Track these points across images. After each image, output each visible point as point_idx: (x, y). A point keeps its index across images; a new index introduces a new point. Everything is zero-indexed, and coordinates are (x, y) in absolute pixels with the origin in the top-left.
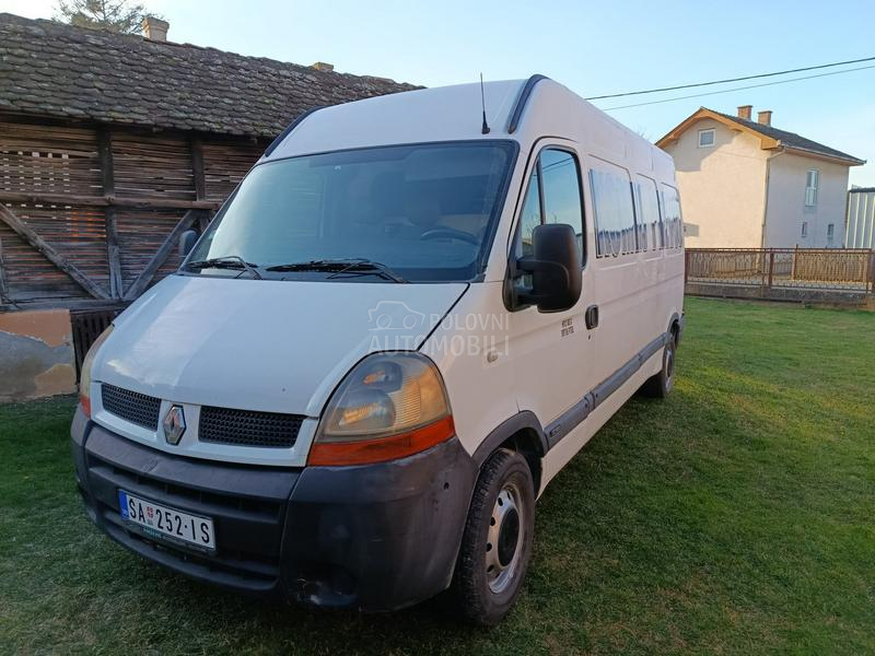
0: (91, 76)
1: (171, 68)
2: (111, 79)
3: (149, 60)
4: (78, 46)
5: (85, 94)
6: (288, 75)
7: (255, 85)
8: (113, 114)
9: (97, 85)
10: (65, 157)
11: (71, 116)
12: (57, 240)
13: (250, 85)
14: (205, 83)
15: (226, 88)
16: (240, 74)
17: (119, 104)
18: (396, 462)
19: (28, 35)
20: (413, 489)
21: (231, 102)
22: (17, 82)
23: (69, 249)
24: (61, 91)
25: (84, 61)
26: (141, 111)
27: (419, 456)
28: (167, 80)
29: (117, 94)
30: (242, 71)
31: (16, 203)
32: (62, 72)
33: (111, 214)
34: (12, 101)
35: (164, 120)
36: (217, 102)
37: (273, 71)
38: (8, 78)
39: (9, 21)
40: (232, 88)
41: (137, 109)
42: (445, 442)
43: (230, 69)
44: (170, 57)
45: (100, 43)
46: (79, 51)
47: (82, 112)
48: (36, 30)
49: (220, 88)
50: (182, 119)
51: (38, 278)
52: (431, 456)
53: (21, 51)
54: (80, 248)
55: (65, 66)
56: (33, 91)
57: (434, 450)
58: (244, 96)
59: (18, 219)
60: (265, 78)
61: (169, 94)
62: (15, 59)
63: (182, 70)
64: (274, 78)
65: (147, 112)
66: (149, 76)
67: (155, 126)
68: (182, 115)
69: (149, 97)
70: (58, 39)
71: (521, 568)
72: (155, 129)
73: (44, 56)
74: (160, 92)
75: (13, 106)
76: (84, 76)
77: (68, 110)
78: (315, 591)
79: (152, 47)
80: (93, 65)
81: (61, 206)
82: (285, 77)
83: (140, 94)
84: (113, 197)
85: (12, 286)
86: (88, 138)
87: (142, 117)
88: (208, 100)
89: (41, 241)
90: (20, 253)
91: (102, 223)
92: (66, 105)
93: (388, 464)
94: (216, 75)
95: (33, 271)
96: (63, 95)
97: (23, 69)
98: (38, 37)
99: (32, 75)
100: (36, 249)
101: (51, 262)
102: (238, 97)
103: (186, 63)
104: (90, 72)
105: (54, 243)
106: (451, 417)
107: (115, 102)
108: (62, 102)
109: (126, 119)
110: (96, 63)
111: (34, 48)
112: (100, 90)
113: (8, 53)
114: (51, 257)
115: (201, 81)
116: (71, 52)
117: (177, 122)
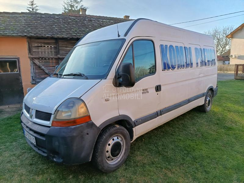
0: (54, 26)
1: (74, 22)
2: (59, 27)
3: (69, 21)
4: (53, 19)
5: (52, 31)
6: (106, 21)
7: (96, 25)
8: (58, 36)
9: (55, 28)
10: (49, 47)
11: (48, 37)
12: (47, 67)
13: (95, 25)
14: (83, 25)
15: (88, 26)
16: (92, 22)
17: (60, 33)
18: (71, 127)
19: (41, 18)
20: (75, 134)
21: (88, 30)
22: (37, 29)
23: (50, 69)
24: (47, 31)
25: (53, 23)
26: (65, 34)
27: (77, 126)
28: (73, 26)
29: (60, 30)
30: (93, 21)
31: (38, 58)
32: (48, 26)
33: (59, 60)
34: (35, 34)
35: (70, 36)
36: (85, 30)
37: (101, 20)
38: (35, 29)
39: (38, 14)
40: (89, 26)
41: (64, 34)
42: (87, 122)
43: (90, 21)
44: (75, 19)
45: (58, 18)
46: (53, 20)
47: (50, 36)
48: (43, 16)
49: (86, 26)
50: (75, 35)
51: (43, 76)
52: (82, 126)
53: (39, 22)
54: (52, 69)
55: (49, 24)
56: (40, 31)
57: (82, 125)
58: (92, 28)
59: (38, 62)
60: (99, 22)
61: (72, 29)
62: (37, 24)
63: (77, 23)
64: (101, 22)
65: (66, 34)
66: (68, 25)
67: (68, 38)
68: (75, 34)
69: (68, 31)
70: (48, 18)
71: (123, 158)
72: (68, 39)
73: (45, 22)
74: (70, 29)
75: (35, 35)
76: (53, 26)
77: (47, 35)
78: (55, 157)
79: (71, 17)
80: (55, 23)
81: (49, 59)
82: (105, 22)
83: (65, 30)
84: (59, 56)
85: (38, 78)
86: (54, 42)
87: (65, 36)
88: (83, 30)
89: (43, 67)
90: (39, 70)
91: (57, 62)
92: (47, 34)
93: (69, 127)
94: (86, 23)
95: (42, 75)
96: (47, 32)
97: (39, 26)
98: (44, 18)
99: (41, 28)
100: (42, 69)
101: (45, 72)
102: (91, 28)
103: (79, 21)
104: (54, 25)
105: (46, 68)
106: (90, 116)
107: (59, 32)
108: (46, 33)
109: (60, 36)
110: (56, 23)
111: (42, 21)
112: (56, 30)
113: (36, 22)
114: (45, 71)
115: (82, 25)
116: (51, 21)
117: (74, 36)
